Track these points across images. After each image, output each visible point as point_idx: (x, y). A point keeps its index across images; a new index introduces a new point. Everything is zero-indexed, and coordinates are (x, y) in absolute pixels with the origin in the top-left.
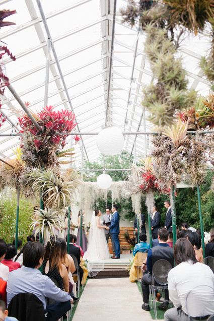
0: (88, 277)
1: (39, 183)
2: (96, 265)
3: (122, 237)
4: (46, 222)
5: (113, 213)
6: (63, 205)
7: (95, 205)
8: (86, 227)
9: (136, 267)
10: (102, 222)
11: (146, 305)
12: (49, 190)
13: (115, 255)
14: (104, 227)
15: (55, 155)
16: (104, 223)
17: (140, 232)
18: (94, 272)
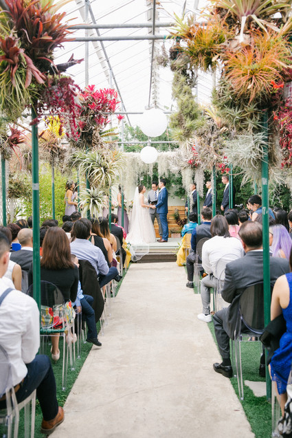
0: (131, 262)
1: (85, 165)
2: (140, 248)
3: (171, 218)
4: (93, 201)
5: (160, 189)
6: (108, 185)
7: (139, 179)
8: (127, 205)
9: (184, 250)
10: (146, 200)
11: (190, 282)
12: (96, 171)
13: (162, 238)
14: (148, 206)
15: (99, 136)
16: (149, 202)
17: (191, 211)
18: (137, 256)
